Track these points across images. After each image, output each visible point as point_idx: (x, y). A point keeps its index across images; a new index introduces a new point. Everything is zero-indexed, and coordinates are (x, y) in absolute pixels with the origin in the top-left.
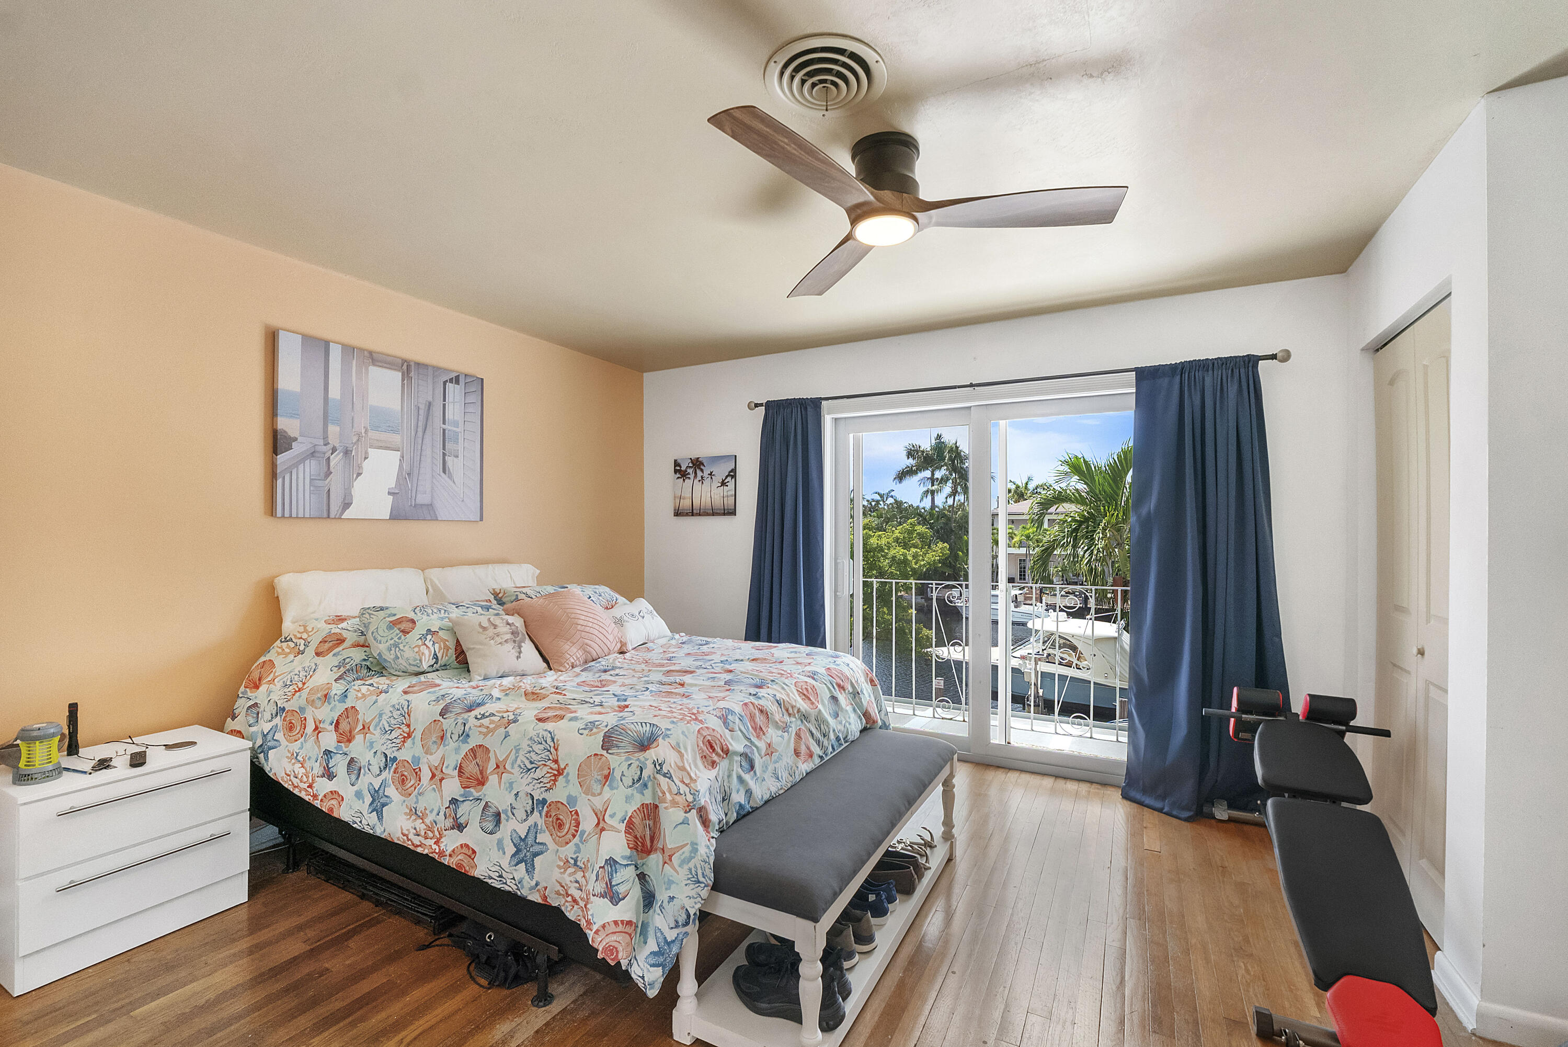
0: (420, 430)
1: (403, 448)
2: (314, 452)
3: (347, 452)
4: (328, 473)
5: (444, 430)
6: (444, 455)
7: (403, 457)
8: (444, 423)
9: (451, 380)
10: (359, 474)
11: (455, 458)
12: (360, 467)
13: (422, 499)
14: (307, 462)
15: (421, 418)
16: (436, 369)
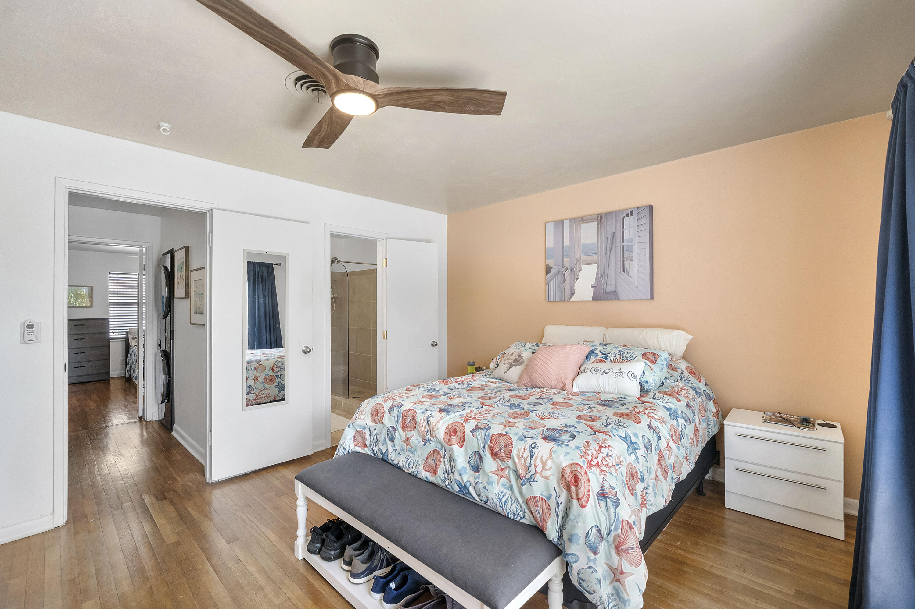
0: (608, 250)
1: (599, 263)
2: (559, 272)
3: (572, 269)
4: (565, 280)
5: (623, 246)
6: (623, 261)
7: (599, 267)
8: (623, 242)
9: (627, 215)
10: (577, 279)
11: (630, 262)
12: (578, 275)
13: (610, 288)
14: (557, 277)
15: (609, 243)
16: (618, 212)
